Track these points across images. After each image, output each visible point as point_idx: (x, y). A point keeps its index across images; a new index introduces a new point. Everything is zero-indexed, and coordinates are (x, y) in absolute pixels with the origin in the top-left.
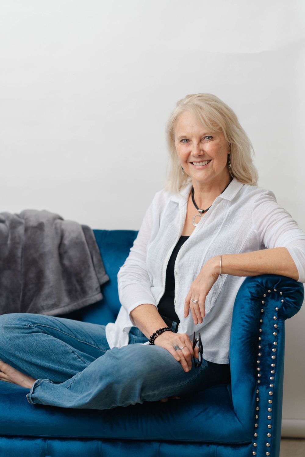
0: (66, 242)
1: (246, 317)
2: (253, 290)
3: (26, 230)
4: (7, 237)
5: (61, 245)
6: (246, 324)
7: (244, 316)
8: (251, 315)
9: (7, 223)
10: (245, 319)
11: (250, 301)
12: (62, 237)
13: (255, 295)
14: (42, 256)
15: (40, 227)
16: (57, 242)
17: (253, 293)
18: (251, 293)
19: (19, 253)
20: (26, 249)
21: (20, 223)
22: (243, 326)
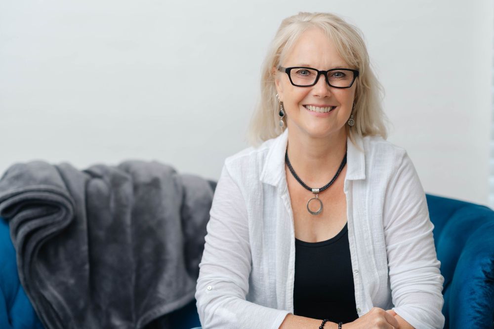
0: (190, 203)
1: (478, 306)
2: (488, 269)
3: (136, 187)
4: (108, 198)
5: (183, 208)
6: (478, 315)
7: (475, 305)
8: (485, 302)
9: (107, 179)
10: (477, 309)
11: (483, 284)
12: (184, 196)
13: (491, 276)
14: (161, 223)
15: (155, 183)
16: (178, 202)
17: (489, 273)
18: (485, 272)
19: (128, 219)
20: (137, 213)
21: (125, 179)
22: (475, 318)
